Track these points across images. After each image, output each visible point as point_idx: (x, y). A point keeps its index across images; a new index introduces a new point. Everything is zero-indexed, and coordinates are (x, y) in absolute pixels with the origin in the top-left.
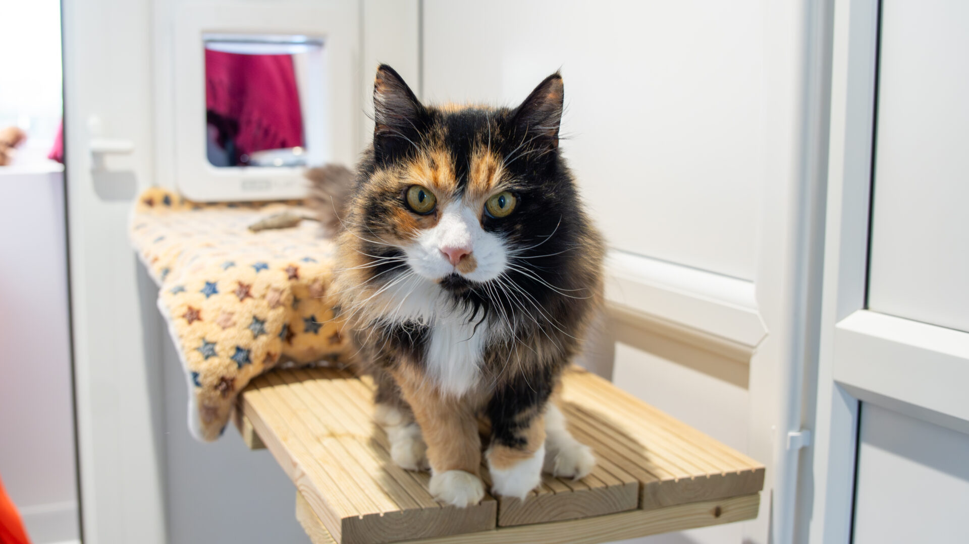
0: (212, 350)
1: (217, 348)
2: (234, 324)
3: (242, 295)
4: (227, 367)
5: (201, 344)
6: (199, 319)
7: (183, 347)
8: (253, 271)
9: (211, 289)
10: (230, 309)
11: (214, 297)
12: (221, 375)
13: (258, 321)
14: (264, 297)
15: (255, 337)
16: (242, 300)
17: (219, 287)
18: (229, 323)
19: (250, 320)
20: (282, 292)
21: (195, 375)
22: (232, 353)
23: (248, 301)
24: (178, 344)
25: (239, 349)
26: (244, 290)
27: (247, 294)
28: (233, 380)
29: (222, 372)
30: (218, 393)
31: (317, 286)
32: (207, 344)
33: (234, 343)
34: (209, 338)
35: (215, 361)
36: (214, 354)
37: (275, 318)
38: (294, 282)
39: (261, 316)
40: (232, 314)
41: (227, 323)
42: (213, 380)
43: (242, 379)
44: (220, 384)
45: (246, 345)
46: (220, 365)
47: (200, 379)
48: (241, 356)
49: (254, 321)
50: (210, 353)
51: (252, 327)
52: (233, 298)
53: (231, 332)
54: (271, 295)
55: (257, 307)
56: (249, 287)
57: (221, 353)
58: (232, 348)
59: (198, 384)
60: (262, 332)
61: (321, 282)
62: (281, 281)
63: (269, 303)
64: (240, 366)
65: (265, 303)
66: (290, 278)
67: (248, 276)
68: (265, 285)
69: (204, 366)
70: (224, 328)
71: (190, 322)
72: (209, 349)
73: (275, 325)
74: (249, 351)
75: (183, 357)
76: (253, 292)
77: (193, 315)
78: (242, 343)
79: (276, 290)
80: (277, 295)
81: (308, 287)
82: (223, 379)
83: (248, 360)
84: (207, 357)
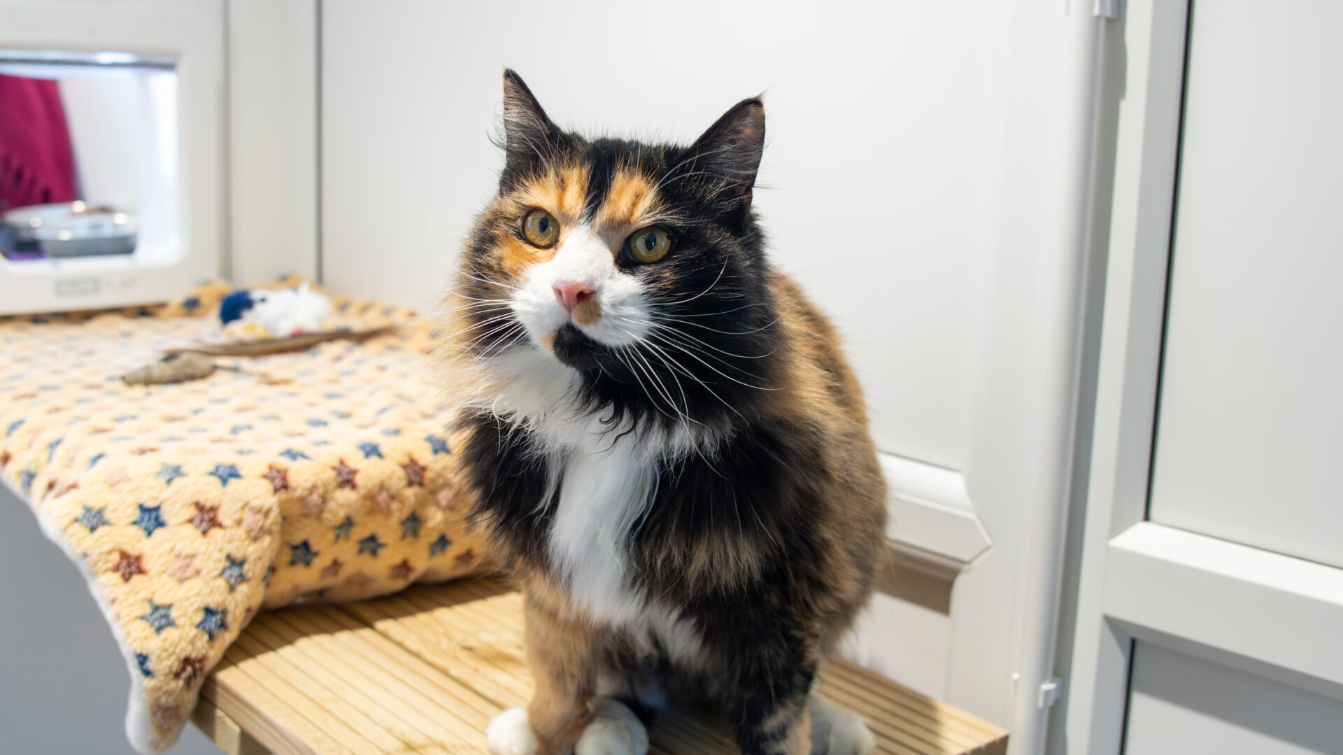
0: (166, 616)
1: (174, 614)
2: (198, 572)
3: (205, 525)
4: (192, 642)
5: (147, 610)
6: (141, 571)
7: (118, 617)
8: (215, 481)
9: (151, 518)
10: (188, 550)
11: (159, 533)
12: (183, 655)
13: (235, 562)
14: (239, 522)
15: (232, 589)
16: (205, 533)
17: (165, 515)
18: (188, 573)
19: (224, 563)
20: (267, 514)
21: (142, 659)
22: (199, 617)
23: (216, 533)
24: (109, 613)
25: (209, 611)
26: (206, 517)
27: (214, 523)
28: (202, 660)
29: (185, 650)
30: (181, 683)
31: (315, 498)
32: (156, 608)
33: (201, 602)
34: (160, 599)
35: (171, 634)
36: (171, 623)
37: (258, 553)
38: (283, 495)
39: (238, 555)
40: (193, 556)
41: (186, 570)
42: (172, 663)
43: (215, 654)
44: (183, 669)
45: (218, 604)
46: (181, 639)
47: (150, 665)
48: (214, 620)
49: (227, 564)
50: (163, 621)
51: (228, 573)
52: (191, 531)
53: (195, 585)
54: (250, 519)
55: (230, 541)
56: (213, 509)
57: (180, 621)
58: (197, 610)
59: (147, 673)
60: (242, 578)
61: (321, 490)
62: (263, 495)
63: (249, 532)
64: (212, 637)
65: (241, 532)
66: (276, 490)
67: (211, 492)
68: (240, 504)
69: (154, 644)
70: (182, 581)
71: (127, 578)
72: (161, 617)
73: (260, 565)
74: (224, 612)
75: (118, 631)
76: (222, 517)
77: (130, 566)
78: (213, 602)
79: (258, 511)
80: (260, 517)
81: (302, 500)
82: (187, 661)
83: (223, 625)
84: (159, 630)
